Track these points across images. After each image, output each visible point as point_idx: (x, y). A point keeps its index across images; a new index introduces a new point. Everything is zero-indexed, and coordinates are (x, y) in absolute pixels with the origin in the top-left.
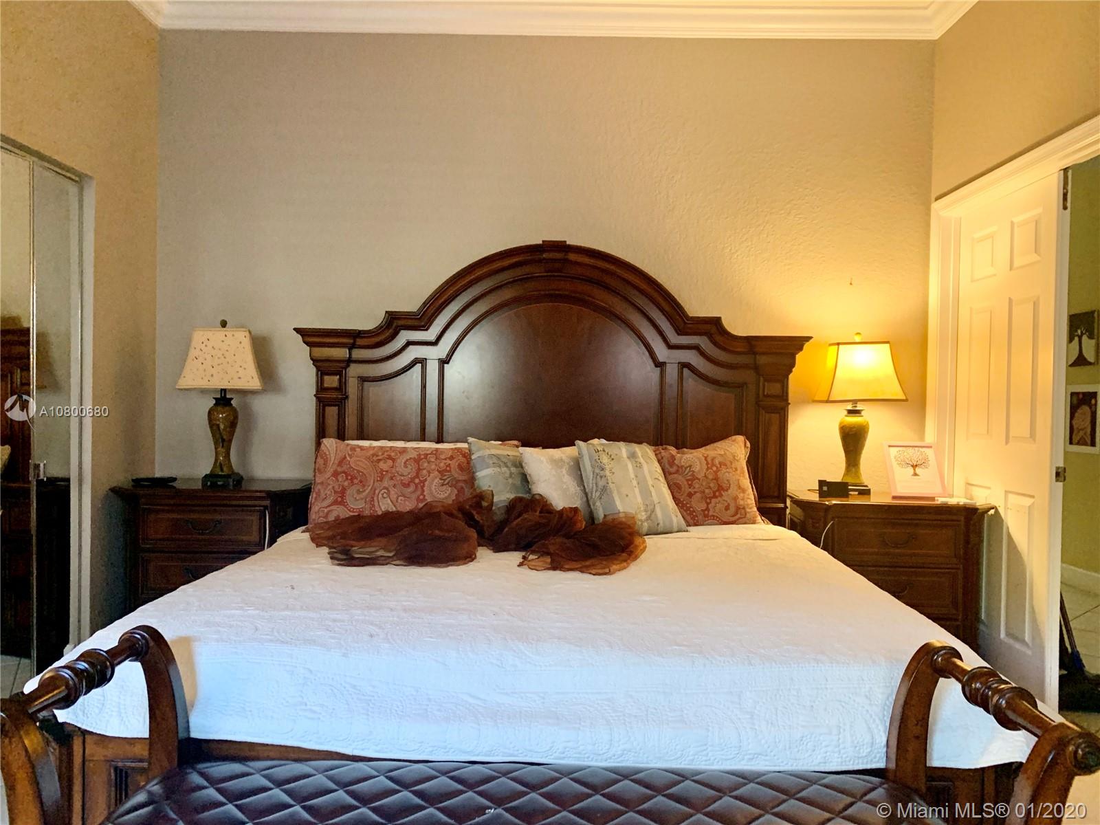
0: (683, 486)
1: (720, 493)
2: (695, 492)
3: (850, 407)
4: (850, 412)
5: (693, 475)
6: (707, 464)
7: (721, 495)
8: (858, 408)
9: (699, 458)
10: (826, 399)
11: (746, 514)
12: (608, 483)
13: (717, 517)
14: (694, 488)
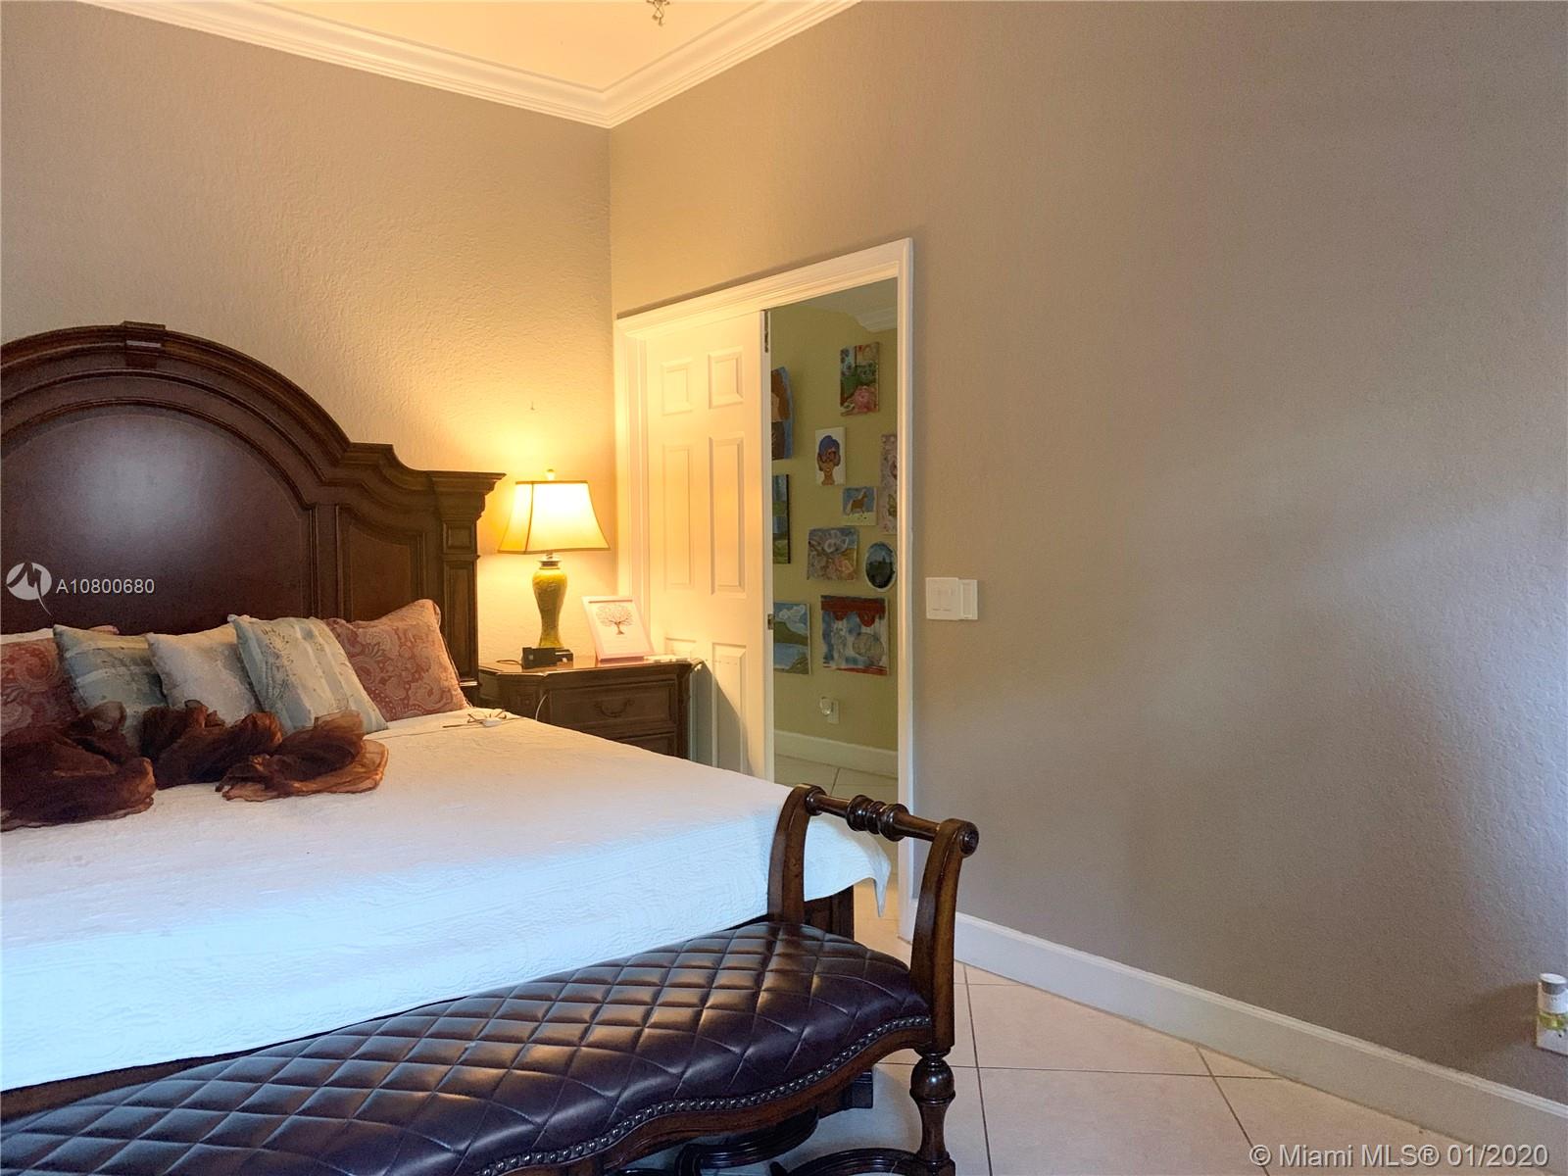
0: (372, 670)
1: (420, 675)
2: (390, 677)
3: (544, 558)
4: (545, 564)
5: (384, 655)
6: (399, 638)
7: (421, 678)
8: (553, 560)
9: (387, 632)
10: (523, 550)
11: (452, 699)
12: (287, 675)
13: (419, 706)
14: (387, 672)
